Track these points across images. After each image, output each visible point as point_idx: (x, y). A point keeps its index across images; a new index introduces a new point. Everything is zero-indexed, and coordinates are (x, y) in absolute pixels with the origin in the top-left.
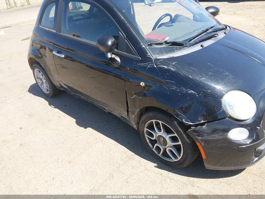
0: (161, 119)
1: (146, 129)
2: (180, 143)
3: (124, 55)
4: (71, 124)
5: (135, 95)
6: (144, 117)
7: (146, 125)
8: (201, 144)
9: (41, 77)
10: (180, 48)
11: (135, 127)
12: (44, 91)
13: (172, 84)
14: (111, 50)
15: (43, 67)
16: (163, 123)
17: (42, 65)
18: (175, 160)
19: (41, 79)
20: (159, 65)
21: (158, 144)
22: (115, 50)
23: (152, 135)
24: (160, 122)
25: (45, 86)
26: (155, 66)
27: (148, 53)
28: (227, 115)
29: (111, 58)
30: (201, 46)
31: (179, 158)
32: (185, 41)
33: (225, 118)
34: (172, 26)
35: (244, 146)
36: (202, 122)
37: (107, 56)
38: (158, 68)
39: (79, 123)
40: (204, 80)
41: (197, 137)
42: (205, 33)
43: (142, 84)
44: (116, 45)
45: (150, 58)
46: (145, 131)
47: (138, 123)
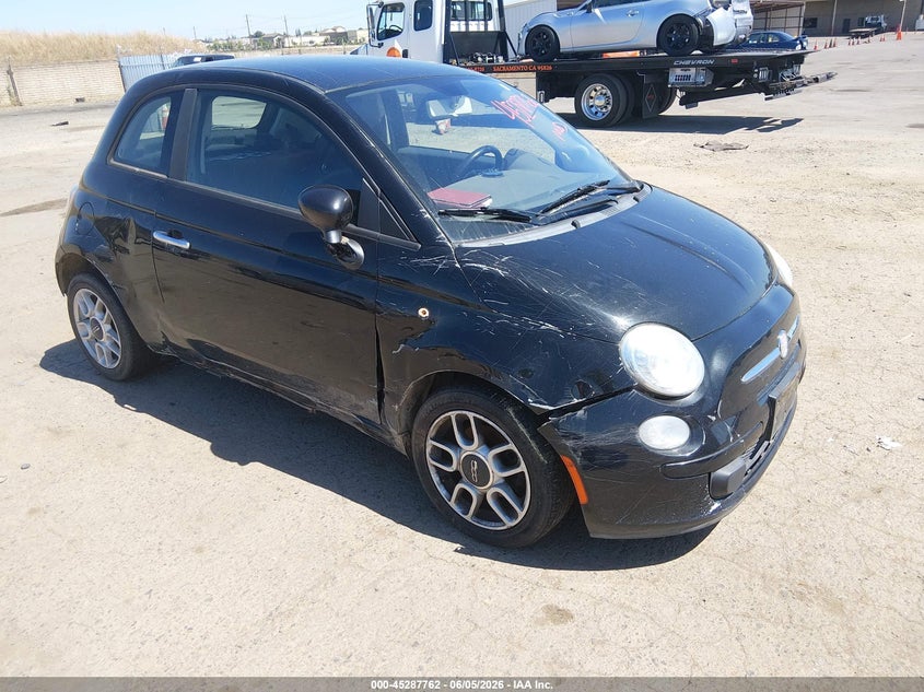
0: (474, 405)
1: (430, 443)
2: (523, 468)
3: (375, 237)
4: (195, 454)
5: (402, 345)
6: (427, 407)
7: (432, 431)
8: (574, 461)
9: (97, 315)
10: (522, 228)
11: (399, 442)
12: (100, 362)
13: (500, 308)
14: (338, 223)
15: (110, 282)
16: (478, 416)
17: (106, 276)
18: (510, 523)
19: (95, 323)
20: (468, 262)
21: (463, 482)
22: (351, 226)
23: (447, 460)
24: (471, 415)
25: (107, 343)
26: (457, 265)
27: (438, 234)
28: (633, 382)
29: (338, 246)
30: (574, 224)
31: (521, 514)
32: (532, 210)
33: (629, 389)
34: (501, 175)
35: (683, 463)
36: (576, 401)
37: (329, 238)
38: (464, 269)
39: (223, 450)
40: (575, 297)
41: (564, 441)
42: (583, 197)
43: (423, 313)
44: (354, 212)
45: (445, 245)
46: (428, 450)
47: (408, 432)
